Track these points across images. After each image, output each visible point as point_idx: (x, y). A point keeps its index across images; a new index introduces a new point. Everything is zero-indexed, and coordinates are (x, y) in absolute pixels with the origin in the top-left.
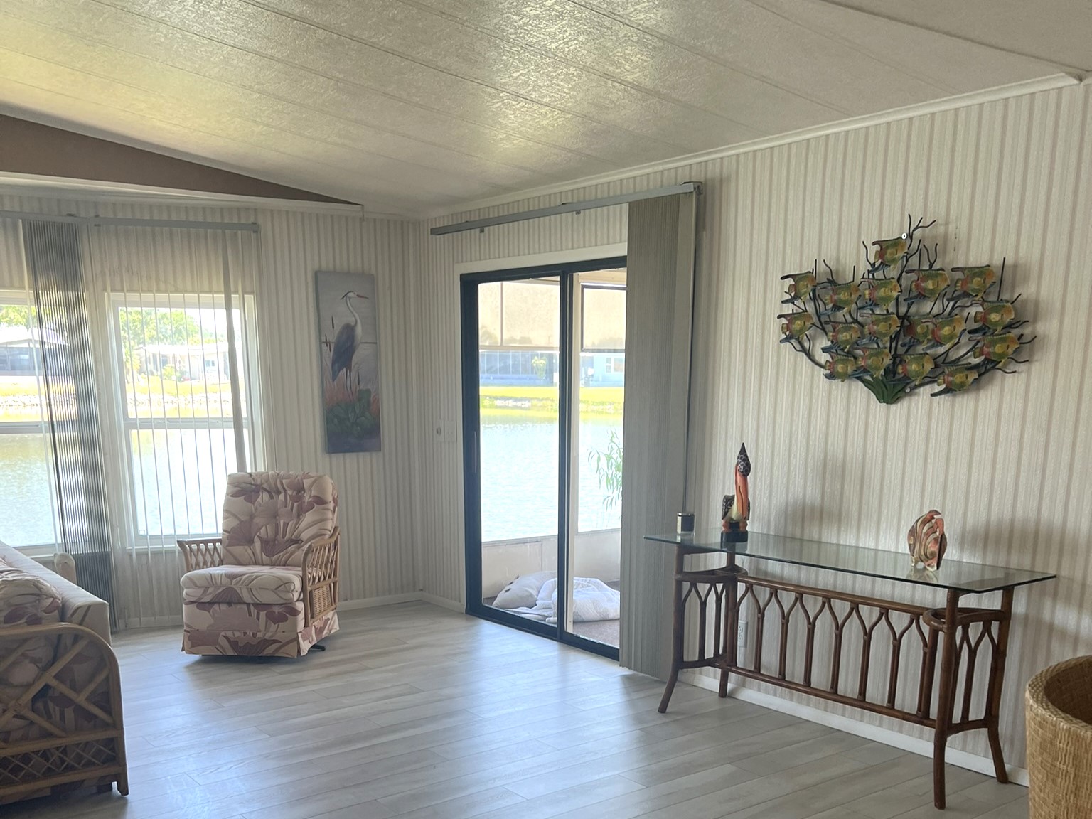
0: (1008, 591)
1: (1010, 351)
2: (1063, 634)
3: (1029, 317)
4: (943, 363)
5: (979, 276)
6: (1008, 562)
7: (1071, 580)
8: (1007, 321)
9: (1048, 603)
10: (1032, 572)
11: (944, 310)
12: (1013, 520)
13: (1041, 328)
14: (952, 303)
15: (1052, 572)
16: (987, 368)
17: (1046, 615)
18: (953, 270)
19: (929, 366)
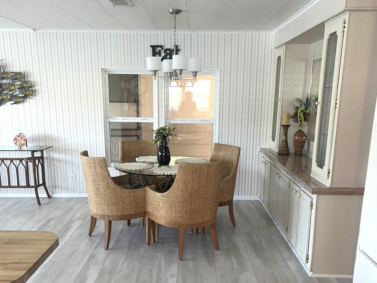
0: (42, 151)
1: (31, 93)
2: (57, 160)
3: (33, 85)
4: (13, 96)
5: (19, 75)
6: (40, 144)
7: (56, 147)
8: (29, 86)
9: (51, 153)
10: (46, 146)
11: (10, 82)
12: (39, 134)
13: (36, 88)
14: (12, 81)
15: (51, 146)
16: (25, 97)
17: (52, 156)
18: (11, 72)
19: (9, 97)
